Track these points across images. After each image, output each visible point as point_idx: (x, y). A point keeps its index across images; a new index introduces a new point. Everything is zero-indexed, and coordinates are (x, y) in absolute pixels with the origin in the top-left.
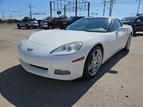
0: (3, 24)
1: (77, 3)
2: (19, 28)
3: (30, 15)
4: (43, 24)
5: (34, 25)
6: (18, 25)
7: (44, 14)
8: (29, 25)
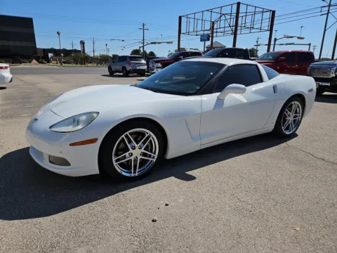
0: (90, 65)
1: (240, 15)
2: (112, 73)
3: (142, 45)
4: (153, 66)
5: (138, 68)
6: (110, 68)
7: (168, 43)
8: (129, 68)
